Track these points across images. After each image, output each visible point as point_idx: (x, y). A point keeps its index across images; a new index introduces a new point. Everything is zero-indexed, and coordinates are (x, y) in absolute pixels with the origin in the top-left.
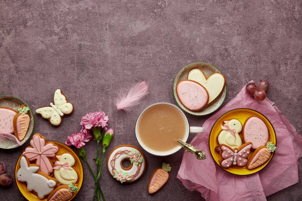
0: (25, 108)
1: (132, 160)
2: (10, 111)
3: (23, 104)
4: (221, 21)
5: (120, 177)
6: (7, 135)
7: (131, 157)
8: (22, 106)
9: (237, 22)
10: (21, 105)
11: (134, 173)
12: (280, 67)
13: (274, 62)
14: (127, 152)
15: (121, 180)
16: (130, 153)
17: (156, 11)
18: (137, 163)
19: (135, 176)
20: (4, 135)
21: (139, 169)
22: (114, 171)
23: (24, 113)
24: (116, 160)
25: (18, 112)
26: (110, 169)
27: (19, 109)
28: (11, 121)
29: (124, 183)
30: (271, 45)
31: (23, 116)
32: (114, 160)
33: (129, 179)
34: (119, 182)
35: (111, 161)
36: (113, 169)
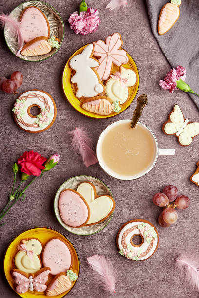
0: (57, 42)
1: (40, 116)
2: (47, 29)
3: (61, 39)
4: (186, 225)
5: (18, 107)
6: (21, 38)
7: (43, 114)
8: (58, 39)
9: (186, 242)
10: (58, 37)
11: (26, 121)
12: (137, 293)
13: (142, 286)
14: (48, 108)
15: (15, 108)
16: (47, 112)
17: (195, 150)
18: (38, 123)
19: (23, 123)
20: (20, 35)
21: (31, 126)
22: (24, 99)
23: (51, 44)
24: (37, 98)
25: (49, 37)
26: (26, 94)
27: (53, 38)
28: (37, 34)
29: (13, 112)
30: (162, 283)
31: (47, 45)
32: (36, 97)
33: (18, 116)
34: (13, 106)
35: (35, 94)
36: (27, 97)
